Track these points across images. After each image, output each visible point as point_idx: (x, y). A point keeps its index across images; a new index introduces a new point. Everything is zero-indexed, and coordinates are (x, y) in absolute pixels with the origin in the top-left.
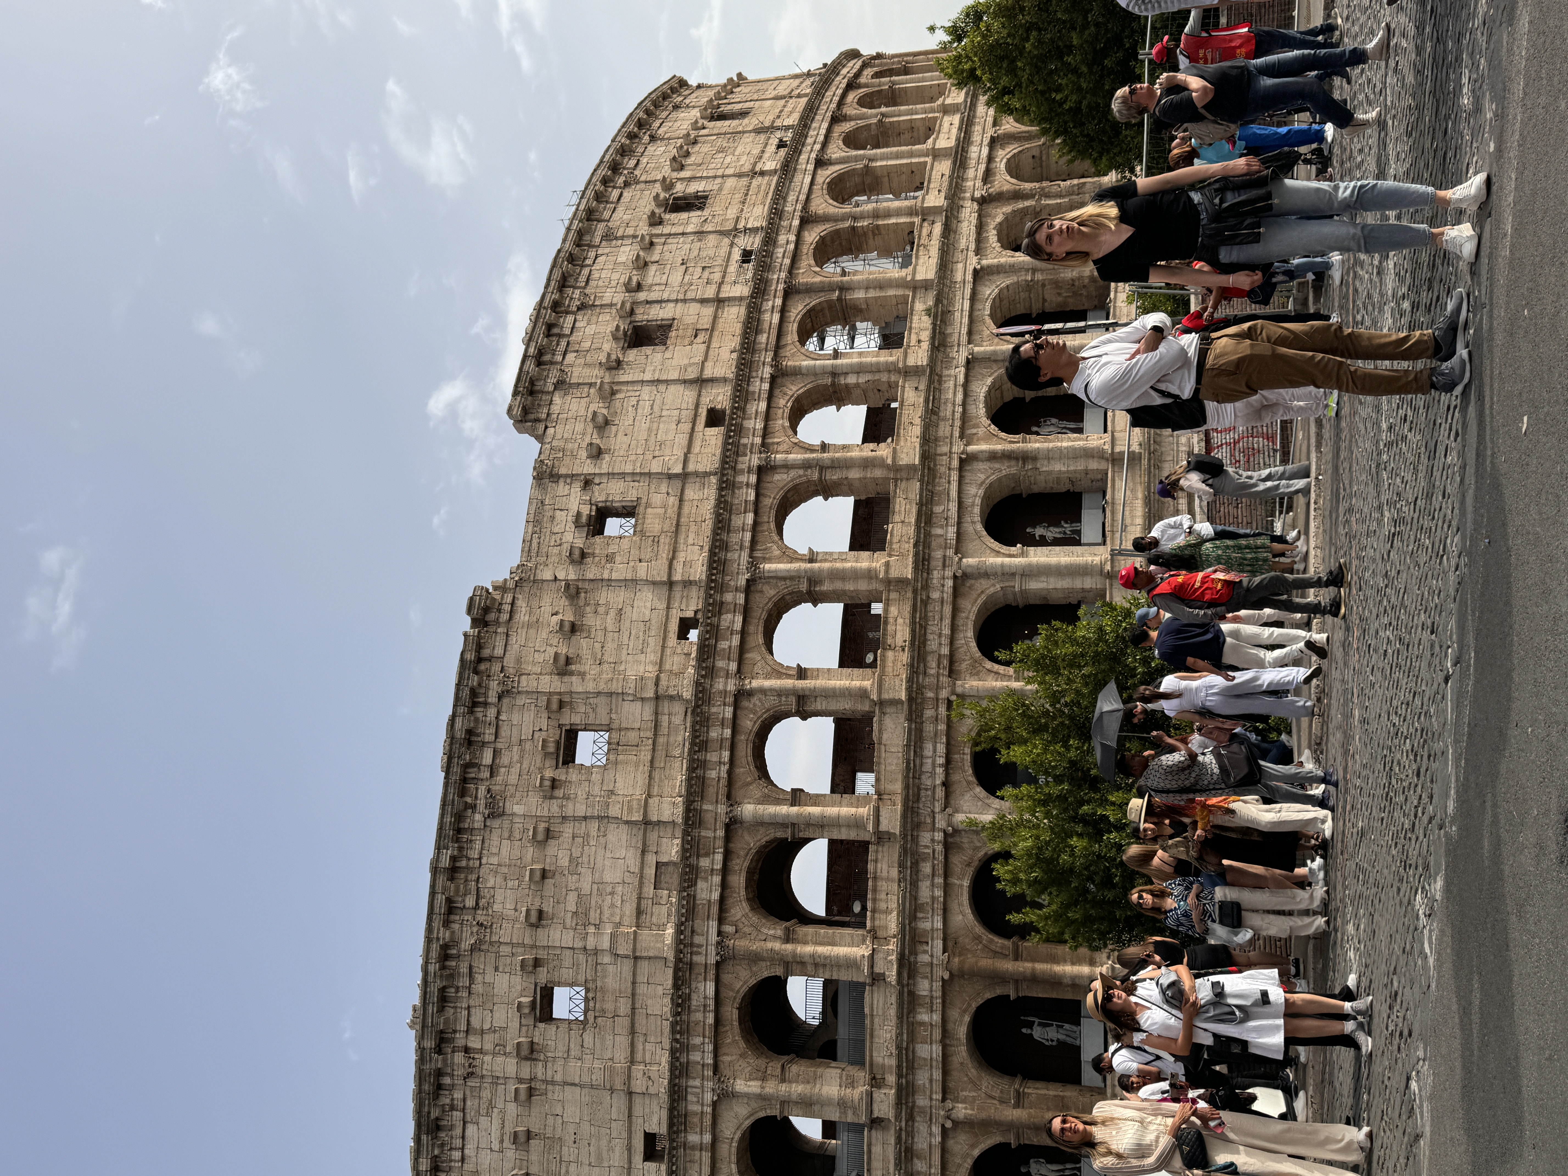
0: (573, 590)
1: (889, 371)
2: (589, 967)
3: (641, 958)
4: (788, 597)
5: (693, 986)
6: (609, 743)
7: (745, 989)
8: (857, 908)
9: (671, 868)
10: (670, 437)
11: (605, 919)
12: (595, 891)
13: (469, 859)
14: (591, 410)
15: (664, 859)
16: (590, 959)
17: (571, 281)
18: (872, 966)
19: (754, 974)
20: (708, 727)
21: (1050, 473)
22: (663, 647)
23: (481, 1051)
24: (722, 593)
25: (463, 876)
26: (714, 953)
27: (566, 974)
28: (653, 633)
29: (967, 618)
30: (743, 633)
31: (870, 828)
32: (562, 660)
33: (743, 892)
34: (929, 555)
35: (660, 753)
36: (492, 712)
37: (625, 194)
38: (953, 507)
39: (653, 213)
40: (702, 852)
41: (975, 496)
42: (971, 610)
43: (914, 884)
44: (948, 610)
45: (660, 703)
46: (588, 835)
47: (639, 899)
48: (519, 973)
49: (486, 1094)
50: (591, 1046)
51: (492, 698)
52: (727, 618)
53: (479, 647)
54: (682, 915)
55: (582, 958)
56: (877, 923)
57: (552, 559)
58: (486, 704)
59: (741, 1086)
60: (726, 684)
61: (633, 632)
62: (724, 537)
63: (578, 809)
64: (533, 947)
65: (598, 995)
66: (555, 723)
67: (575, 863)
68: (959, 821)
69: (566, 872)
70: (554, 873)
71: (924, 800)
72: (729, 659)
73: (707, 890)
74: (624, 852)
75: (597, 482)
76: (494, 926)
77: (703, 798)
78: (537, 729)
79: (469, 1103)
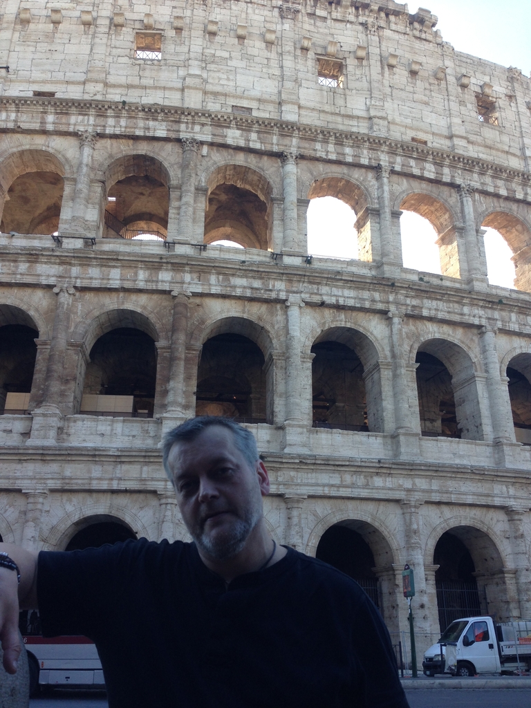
2: (176, 62)
3: (183, 94)
5: (163, 123)
7: (160, 159)
9: (248, 114)
11: (210, 73)
12: (230, 68)
15: (254, 111)
16: (181, 63)
18: (180, 242)
19: (172, 165)
22: (406, 127)
24: (450, 166)
26: (188, 137)
27: (171, 48)
28: (415, 122)
29: (450, 333)
30: (421, 178)
31: (284, 250)
32: (393, 61)
33: (232, 163)
35: (330, 116)
36: (352, 18)
40: (261, 135)
43: (246, 273)
45: (366, 121)
46: (270, 68)
47: (226, 95)
50: (119, 61)
51: (362, 19)
52: (430, 166)
53: (396, 14)
54: (216, 116)
55: (182, 58)
58: (357, 14)
59: (87, 151)
60: (385, 161)
61: (414, 110)
62: (490, 172)
63: (288, 63)
64: (190, 29)
65: (156, 67)
66: (346, 55)
67: (249, 58)
68: (294, 312)
69: (242, 52)
70: (242, 44)
71: (310, 287)
72: (403, 165)
73: (233, 136)
74: (259, 89)
75: (512, 104)
76: (205, 7)
77: (301, 138)
78: (342, 44)
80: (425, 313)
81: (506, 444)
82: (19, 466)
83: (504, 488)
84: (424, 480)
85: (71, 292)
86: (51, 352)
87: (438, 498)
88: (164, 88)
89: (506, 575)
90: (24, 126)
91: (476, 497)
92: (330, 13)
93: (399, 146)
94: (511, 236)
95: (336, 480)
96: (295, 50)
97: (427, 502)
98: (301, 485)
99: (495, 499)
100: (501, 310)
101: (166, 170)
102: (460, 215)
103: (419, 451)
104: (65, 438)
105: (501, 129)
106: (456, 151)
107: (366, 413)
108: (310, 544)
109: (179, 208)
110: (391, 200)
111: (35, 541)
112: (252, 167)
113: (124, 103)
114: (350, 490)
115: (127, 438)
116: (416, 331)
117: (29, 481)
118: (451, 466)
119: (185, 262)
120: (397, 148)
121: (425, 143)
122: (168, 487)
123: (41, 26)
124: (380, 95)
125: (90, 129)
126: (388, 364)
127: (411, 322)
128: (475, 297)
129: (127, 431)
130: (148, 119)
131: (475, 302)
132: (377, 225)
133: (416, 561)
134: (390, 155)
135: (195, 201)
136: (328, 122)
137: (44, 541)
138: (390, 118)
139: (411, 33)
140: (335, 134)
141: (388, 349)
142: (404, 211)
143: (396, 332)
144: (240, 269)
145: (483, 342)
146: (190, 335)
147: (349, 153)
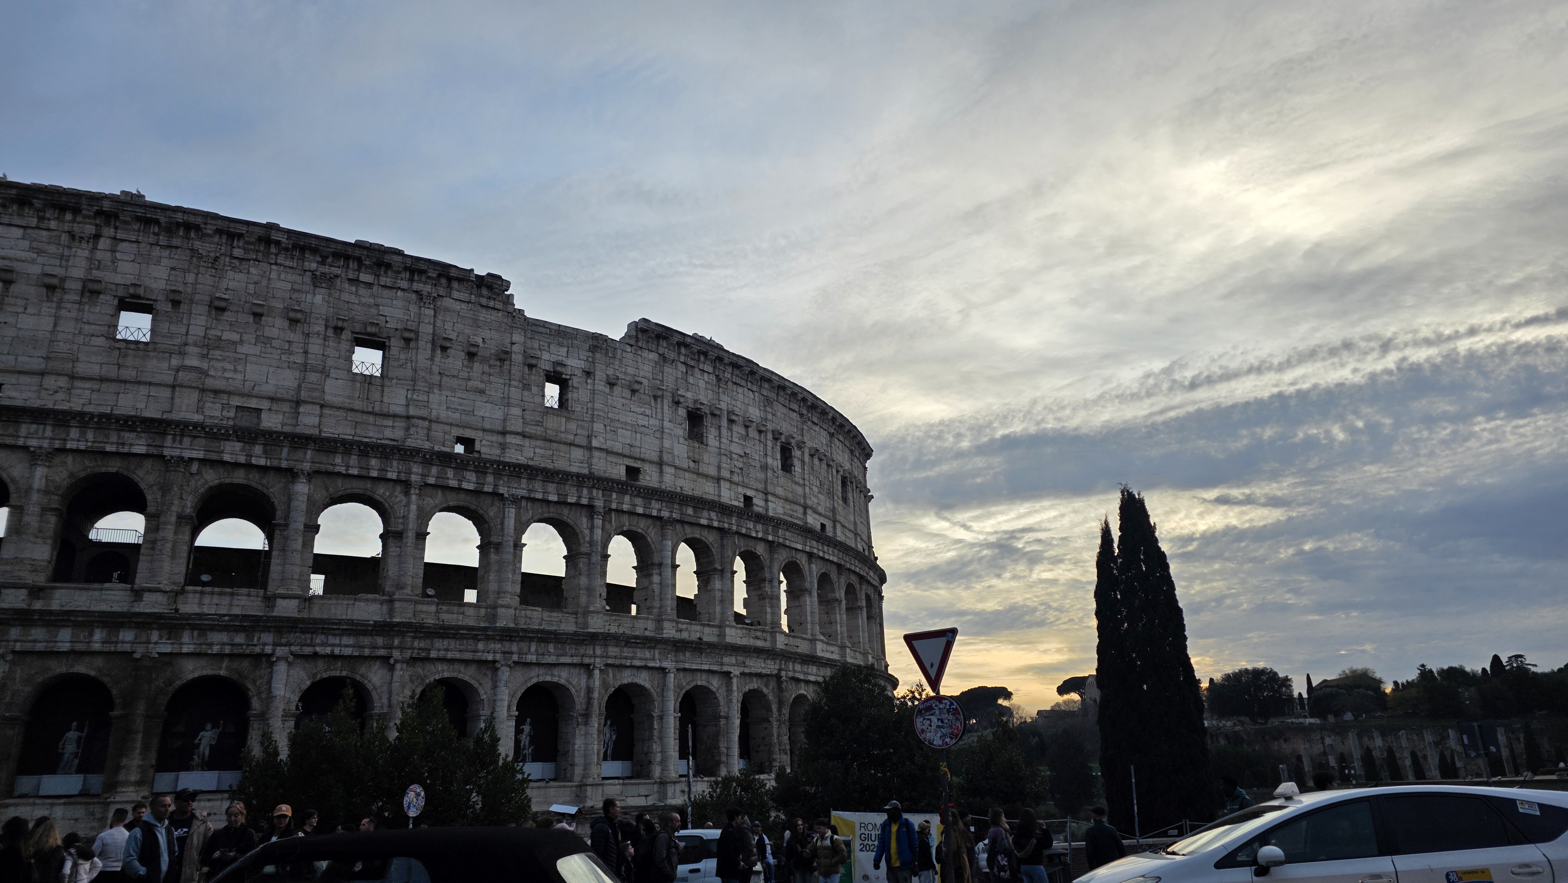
0: (503, 356)
1: (660, 608)
2: (169, 347)
3: (173, 392)
4: (486, 526)
5: (143, 435)
6: (371, 376)
7: (136, 479)
8: (205, 578)
9: (255, 421)
10: (620, 439)
11: (212, 363)
12: (239, 356)
13: (276, 255)
14: (643, 380)
15: (264, 416)
16: (176, 348)
17: (736, 372)
18: (150, 590)
19: (150, 487)
20: (380, 458)
21: (574, 736)
22: (451, 425)
23: (95, 248)
24: (493, 474)
25: (262, 248)
26: (173, 454)
27: (164, 327)
28: (463, 417)
29: (460, 672)
30: (459, 489)
31: (281, 591)
32: (446, 344)
33: (228, 481)
34: (515, 641)
35: (359, 417)
36: (404, 284)
37: (795, 414)
38: (552, 659)
39: (781, 434)
40: (268, 448)
41: (560, 677)
42: (466, 674)
43: (225, 628)
44: (468, 656)
45: (404, 420)
46: (291, 354)
47: (229, 393)
48: (169, 287)
49: (52, 249)
50: (92, 343)
51: (416, 286)
52: (472, 476)
53: (460, 280)
54: (211, 429)
55: (178, 341)
56: (191, 595)
57: (529, 342)
58: (411, 280)
59: (40, 471)
60: (417, 474)
61: (465, 401)
62: (540, 478)
63: (315, 347)
64: (192, 302)
65: (141, 353)
66: (392, 333)
67: (266, 342)
68: (282, 667)
69: (258, 333)
70: (258, 324)
71: (303, 638)
72: (437, 477)
73: (232, 451)
74: (273, 383)
75: (588, 381)
76: (213, 271)
77: (317, 452)
78: (388, 319)
79: (44, 233)
80: (433, 654)
88: (150, 384)
92: (378, 278)
96: (327, 330)
100: (520, 643)
101: (143, 491)
102: (499, 527)
105: (569, 415)
109: (154, 542)
110: (419, 517)
112: (253, 485)
113: (92, 414)
116: (422, 673)
119: (152, 621)
120: (432, 460)
121: (472, 443)
124: (425, 387)
125: (46, 444)
127: (417, 665)
130: (123, 433)
132: (398, 549)
134: (422, 467)
138: (434, 416)
139: (476, 301)
140: (359, 446)
141: (387, 696)
143: (397, 679)
145: (496, 675)
146: (154, 697)
147: (374, 467)
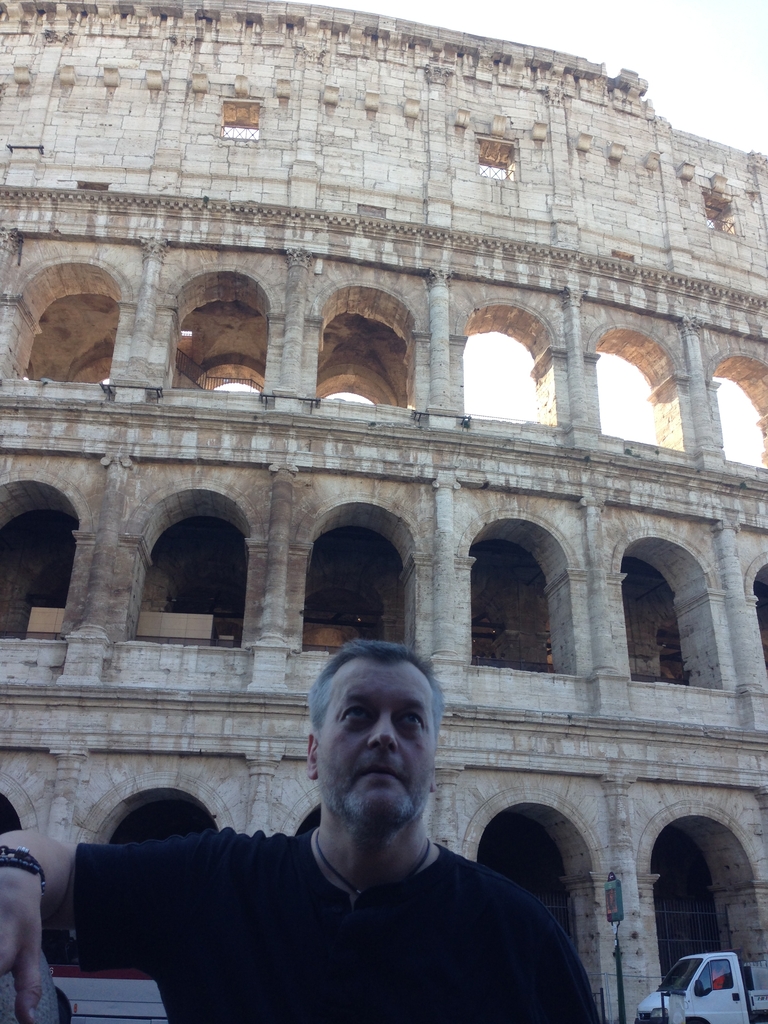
2: (279, 143)
3: (289, 186)
5: (260, 227)
7: (256, 278)
9: (380, 217)
11: (327, 159)
12: (355, 153)
13: (385, 50)
15: (389, 212)
16: (287, 144)
18: (282, 395)
19: (272, 287)
22: (604, 236)
23: (196, 53)
24: (667, 291)
25: (369, 44)
26: (295, 247)
27: (272, 124)
28: (616, 230)
29: (671, 531)
30: (626, 308)
31: (431, 408)
32: (585, 144)
33: (357, 284)
35: (496, 220)
36: (527, 83)
40: (399, 246)
45: (547, 227)
46: (411, 152)
47: (349, 190)
49: (155, 55)
50: (199, 142)
51: (541, 85)
52: (638, 292)
53: (590, 77)
55: (288, 137)
58: (535, 78)
59: (153, 265)
60: (575, 284)
61: (615, 212)
62: (724, 300)
63: (437, 145)
64: (300, 98)
65: (252, 150)
66: (519, 135)
67: (382, 138)
68: (445, 497)
69: (373, 130)
70: (373, 119)
71: (468, 461)
72: (600, 289)
73: (359, 247)
74: (395, 181)
75: (755, 204)
76: (320, 66)
77: (455, 250)
78: (513, 120)
79: (146, 41)
80: (634, 500)
81: (755, 695)
82: (46, 715)
83: (754, 760)
84: (635, 747)
85: (126, 465)
86: (95, 550)
87: (656, 773)
89: (757, 890)
90: (65, 230)
91: (712, 773)
92: (496, 76)
93: (594, 262)
94: (756, 391)
95: (505, 742)
96: (447, 128)
97: (640, 780)
98: (455, 751)
99: (741, 776)
100: (744, 497)
101: (264, 293)
102: (682, 360)
103: (627, 703)
104: (114, 674)
105: (740, 240)
106: (676, 270)
107: (549, 646)
108: (468, 839)
109: (281, 347)
110: (583, 339)
111: (66, 825)
112: (386, 290)
113: (206, 199)
114: (527, 758)
115: (203, 676)
116: (621, 527)
117: (60, 737)
118: (675, 726)
119: (289, 423)
120: (591, 265)
121: (632, 258)
122: (261, 749)
123: (89, 91)
124: (567, 191)
125: (158, 236)
126: (581, 574)
127: (614, 513)
128: (706, 478)
129: (203, 666)
130: (239, 223)
131: (707, 485)
132: (564, 373)
133: (625, 868)
134: (581, 274)
135: (304, 337)
136: (493, 228)
137: (81, 825)
138: (581, 223)
139: (610, 104)
140: (503, 244)
141: (581, 551)
142: (603, 355)
143: (593, 528)
144: (367, 435)
145: (719, 543)
146: (296, 528)
147: (523, 272)
